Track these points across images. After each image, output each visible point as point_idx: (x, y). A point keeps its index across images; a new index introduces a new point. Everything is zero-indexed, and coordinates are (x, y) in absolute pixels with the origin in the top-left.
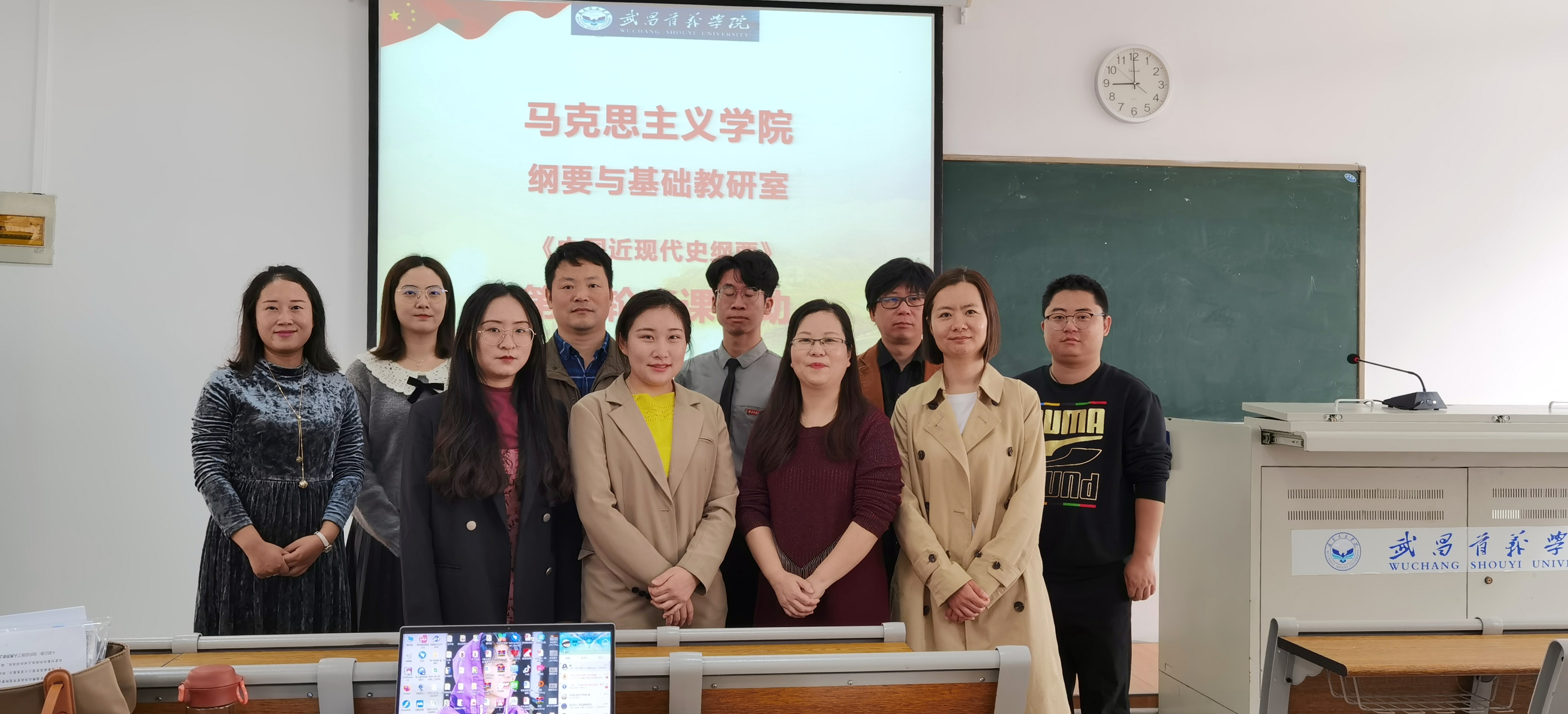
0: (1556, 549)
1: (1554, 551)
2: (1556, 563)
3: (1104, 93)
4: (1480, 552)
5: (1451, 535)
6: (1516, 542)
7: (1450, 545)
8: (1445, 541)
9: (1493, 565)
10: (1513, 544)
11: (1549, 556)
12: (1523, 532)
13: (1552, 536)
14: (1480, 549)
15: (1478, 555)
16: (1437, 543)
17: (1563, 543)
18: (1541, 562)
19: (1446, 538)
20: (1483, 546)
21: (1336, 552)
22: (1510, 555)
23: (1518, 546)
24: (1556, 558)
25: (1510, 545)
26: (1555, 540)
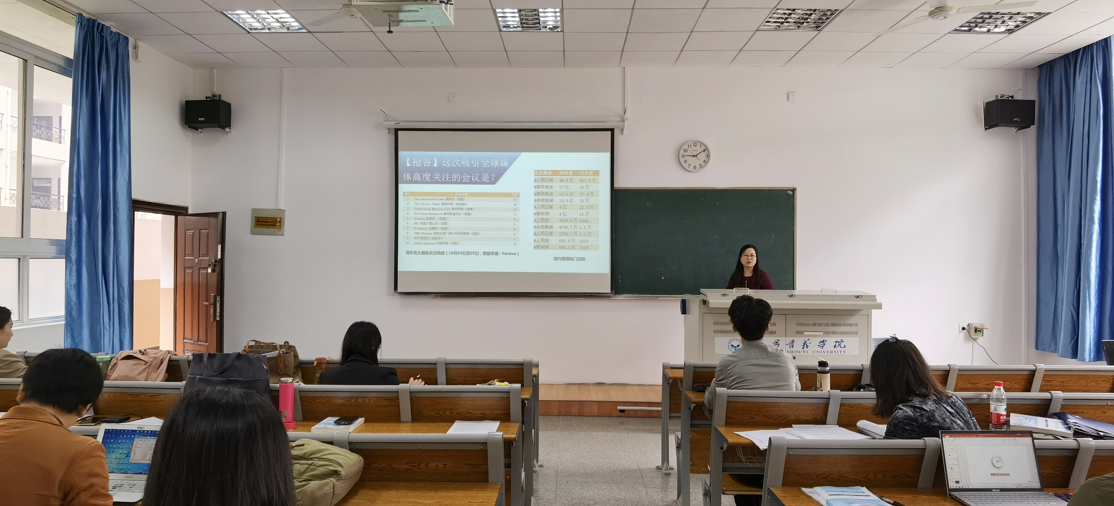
0: (823, 346)
1: (822, 347)
2: (822, 352)
3: (682, 160)
4: (791, 347)
5: (779, 340)
6: (806, 343)
7: (779, 344)
8: (777, 343)
9: (796, 352)
10: (804, 344)
11: (820, 349)
12: (809, 339)
13: (821, 341)
14: (791, 346)
15: (790, 348)
16: (773, 343)
17: (825, 344)
18: (816, 352)
19: (777, 341)
20: (792, 345)
21: (732, 346)
22: (803, 348)
23: (807, 345)
24: (822, 350)
25: (803, 345)
26: (822, 343)
